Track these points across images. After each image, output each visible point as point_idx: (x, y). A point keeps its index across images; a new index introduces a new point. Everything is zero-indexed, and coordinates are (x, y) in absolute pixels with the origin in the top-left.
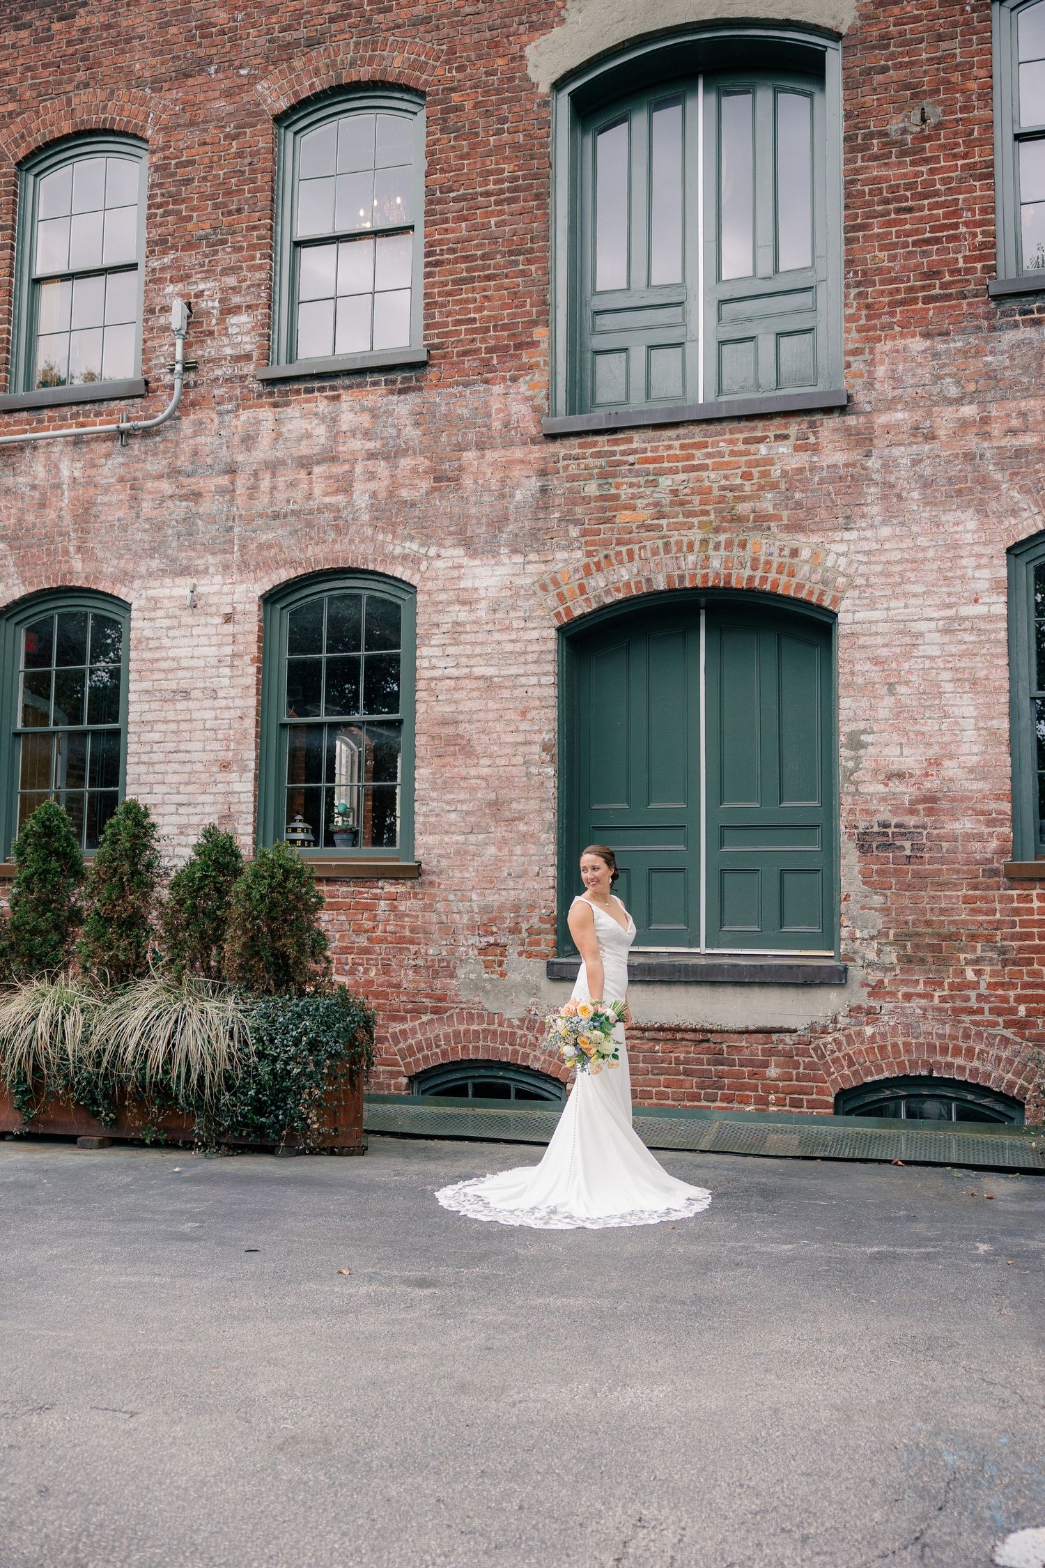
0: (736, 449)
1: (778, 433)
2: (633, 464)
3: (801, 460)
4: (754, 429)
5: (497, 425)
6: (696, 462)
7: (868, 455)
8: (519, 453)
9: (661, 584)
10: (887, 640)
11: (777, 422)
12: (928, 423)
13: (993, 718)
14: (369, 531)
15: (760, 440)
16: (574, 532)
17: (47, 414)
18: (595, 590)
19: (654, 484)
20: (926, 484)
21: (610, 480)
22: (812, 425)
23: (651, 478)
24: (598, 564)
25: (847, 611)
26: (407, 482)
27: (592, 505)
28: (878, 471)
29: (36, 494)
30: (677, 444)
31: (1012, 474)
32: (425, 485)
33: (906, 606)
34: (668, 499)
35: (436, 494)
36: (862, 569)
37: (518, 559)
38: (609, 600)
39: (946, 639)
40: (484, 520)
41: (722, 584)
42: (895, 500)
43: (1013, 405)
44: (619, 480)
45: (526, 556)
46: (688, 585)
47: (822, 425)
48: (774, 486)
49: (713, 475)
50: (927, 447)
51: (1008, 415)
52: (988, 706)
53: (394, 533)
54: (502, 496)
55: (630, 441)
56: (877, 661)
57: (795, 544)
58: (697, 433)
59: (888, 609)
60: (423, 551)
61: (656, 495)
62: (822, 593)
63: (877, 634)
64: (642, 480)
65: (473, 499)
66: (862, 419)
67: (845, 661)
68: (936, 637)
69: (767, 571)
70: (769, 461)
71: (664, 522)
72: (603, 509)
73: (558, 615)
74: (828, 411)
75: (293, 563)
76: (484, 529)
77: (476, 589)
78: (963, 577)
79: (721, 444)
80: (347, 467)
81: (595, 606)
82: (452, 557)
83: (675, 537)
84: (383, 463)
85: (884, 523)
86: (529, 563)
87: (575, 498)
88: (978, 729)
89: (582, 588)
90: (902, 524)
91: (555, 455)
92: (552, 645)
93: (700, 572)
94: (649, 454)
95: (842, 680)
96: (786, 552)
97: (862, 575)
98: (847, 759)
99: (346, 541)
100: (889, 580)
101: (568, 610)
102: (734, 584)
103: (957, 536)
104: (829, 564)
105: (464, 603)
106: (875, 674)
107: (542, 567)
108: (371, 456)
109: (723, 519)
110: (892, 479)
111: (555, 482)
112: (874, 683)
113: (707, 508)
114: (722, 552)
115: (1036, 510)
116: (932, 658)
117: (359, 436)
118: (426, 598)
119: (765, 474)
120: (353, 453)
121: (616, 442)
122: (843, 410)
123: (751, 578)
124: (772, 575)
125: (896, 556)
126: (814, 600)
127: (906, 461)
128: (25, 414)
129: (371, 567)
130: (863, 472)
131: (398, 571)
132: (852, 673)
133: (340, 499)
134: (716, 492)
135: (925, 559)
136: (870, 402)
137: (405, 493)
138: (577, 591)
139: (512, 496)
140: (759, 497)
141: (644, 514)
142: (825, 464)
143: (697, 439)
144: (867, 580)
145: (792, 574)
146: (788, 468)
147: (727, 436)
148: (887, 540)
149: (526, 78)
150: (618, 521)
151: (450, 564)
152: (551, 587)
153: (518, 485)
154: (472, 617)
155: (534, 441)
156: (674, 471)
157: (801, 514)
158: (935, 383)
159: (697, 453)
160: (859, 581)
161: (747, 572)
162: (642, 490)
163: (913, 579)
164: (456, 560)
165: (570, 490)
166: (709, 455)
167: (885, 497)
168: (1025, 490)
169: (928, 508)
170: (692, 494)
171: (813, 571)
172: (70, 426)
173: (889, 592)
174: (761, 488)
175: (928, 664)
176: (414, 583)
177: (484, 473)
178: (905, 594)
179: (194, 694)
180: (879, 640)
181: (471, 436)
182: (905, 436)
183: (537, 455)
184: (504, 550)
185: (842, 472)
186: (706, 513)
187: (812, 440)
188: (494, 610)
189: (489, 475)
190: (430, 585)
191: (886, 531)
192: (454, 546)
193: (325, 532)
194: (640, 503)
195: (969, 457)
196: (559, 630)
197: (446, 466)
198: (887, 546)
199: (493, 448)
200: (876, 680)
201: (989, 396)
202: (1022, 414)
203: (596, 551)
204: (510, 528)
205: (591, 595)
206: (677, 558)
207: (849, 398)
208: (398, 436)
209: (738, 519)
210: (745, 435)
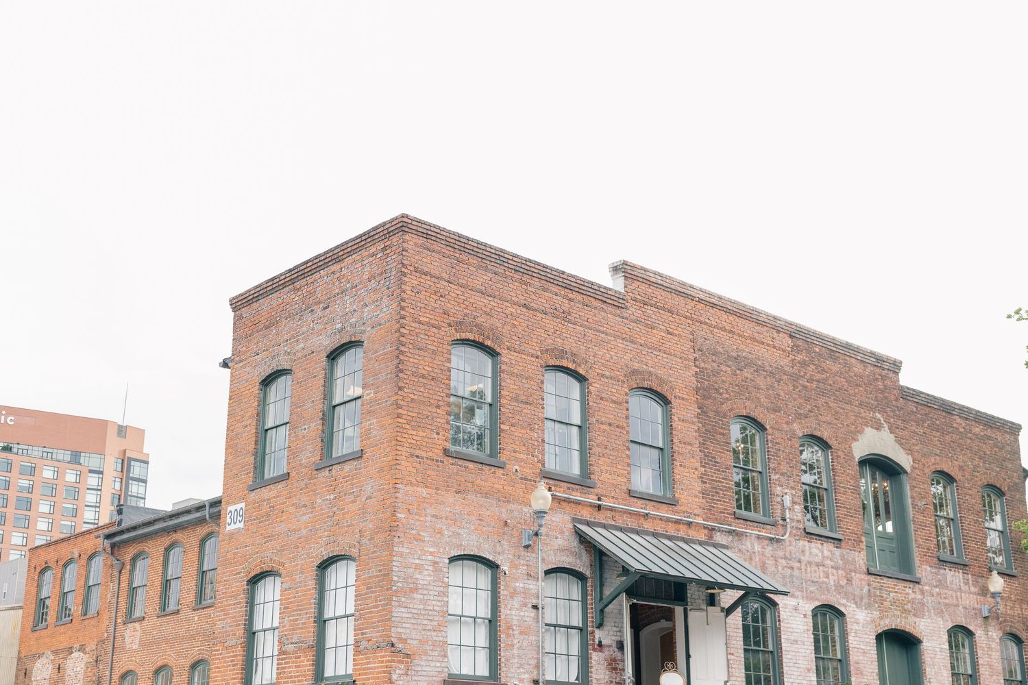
0: (902, 589)
1: (909, 586)
2: (885, 587)
3: (913, 596)
4: (905, 584)
5: (858, 566)
6: (896, 591)
7: (924, 598)
8: (863, 576)
9: (894, 627)
10: (931, 652)
11: (909, 583)
12: (932, 592)
14: (835, 593)
15: (906, 587)
16: (876, 606)
17: (749, 523)
18: (882, 625)
19: (889, 595)
20: (934, 609)
21: (881, 591)
23: (889, 593)
24: (882, 618)
25: (923, 641)
26: (841, 579)
27: (879, 598)
28: (926, 603)
29: (748, 554)
30: (892, 583)
31: (946, 610)
32: (845, 581)
33: (934, 643)
34: (892, 600)
35: (847, 585)
36: (926, 630)
37: (866, 611)
38: (884, 629)
39: (940, 654)
40: (858, 597)
41: (903, 629)
43: (944, 591)
44: (883, 592)
45: (868, 611)
46: (898, 628)
47: (916, 586)
48: (910, 602)
49: (899, 595)
50: (933, 598)
51: (943, 594)
53: (840, 595)
54: (861, 590)
55: (884, 580)
56: (931, 658)
57: (915, 621)
58: (895, 582)
59: (931, 643)
60: (847, 603)
61: (890, 599)
62: (919, 635)
64: (887, 593)
65: (855, 589)
66: (922, 587)
70: (908, 595)
71: (893, 608)
72: (881, 600)
73: (875, 631)
75: (818, 600)
76: (859, 599)
77: (859, 619)
78: (941, 637)
79: (900, 586)
80: (827, 569)
81: (882, 630)
83: (895, 612)
84: (835, 570)
85: (928, 618)
86: (868, 613)
87: (875, 595)
90: (931, 619)
91: (870, 580)
92: (875, 641)
93: (900, 625)
94: (887, 585)
96: (913, 622)
97: (925, 632)
99: (829, 595)
100: (931, 635)
101: (877, 630)
102: (906, 630)
103: (938, 625)
104: (921, 628)
105: (857, 623)
107: (871, 615)
108: (832, 567)
109: (903, 609)
110: (928, 606)
111: (871, 588)
113: (900, 605)
114: (904, 619)
115: (949, 622)
116: (939, 659)
117: (828, 559)
118: (849, 619)
119: (908, 598)
120: (828, 565)
121: (881, 579)
122: (919, 583)
124: (911, 628)
125: (931, 628)
127: (930, 601)
128: (742, 521)
130: (924, 602)
131: (842, 609)
133: (827, 580)
134: (901, 601)
135: (935, 630)
137: (841, 583)
138: (879, 625)
139: (863, 590)
140: (908, 605)
141: (889, 604)
142: (917, 598)
145: (915, 629)
146: (911, 597)
148: (929, 623)
149: (853, 454)
150: (884, 604)
151: (853, 610)
152: (873, 622)
153: (864, 587)
154: (859, 628)
155: (865, 574)
156: (892, 592)
157: (915, 612)
158: (932, 580)
159: (896, 588)
160: (926, 634)
161: (906, 626)
162: (887, 596)
163: (934, 635)
164: (854, 608)
165: (874, 592)
166: (898, 589)
167: (928, 611)
168: (948, 615)
169: (935, 616)
170: (897, 600)
171: (918, 629)
172: (756, 531)
173: (931, 638)
174: (908, 602)
175: (938, 661)
176: (846, 613)
177: (856, 581)
178: (934, 640)
179: (799, 642)
181: (853, 568)
182: (929, 594)
183: (866, 578)
184: (863, 608)
185: (920, 601)
186: (900, 607)
187: (915, 590)
188: (863, 627)
189: (858, 582)
190: (849, 616)
191: (929, 621)
192: (853, 604)
193: (825, 591)
195: (939, 603)
196: (876, 636)
197: (849, 576)
198: (929, 625)
199: (857, 573)
201: (940, 587)
202: (945, 594)
203: (881, 613)
204: (864, 601)
205: (881, 627)
206: (896, 620)
207: (920, 580)
209: (905, 610)
210: (903, 585)
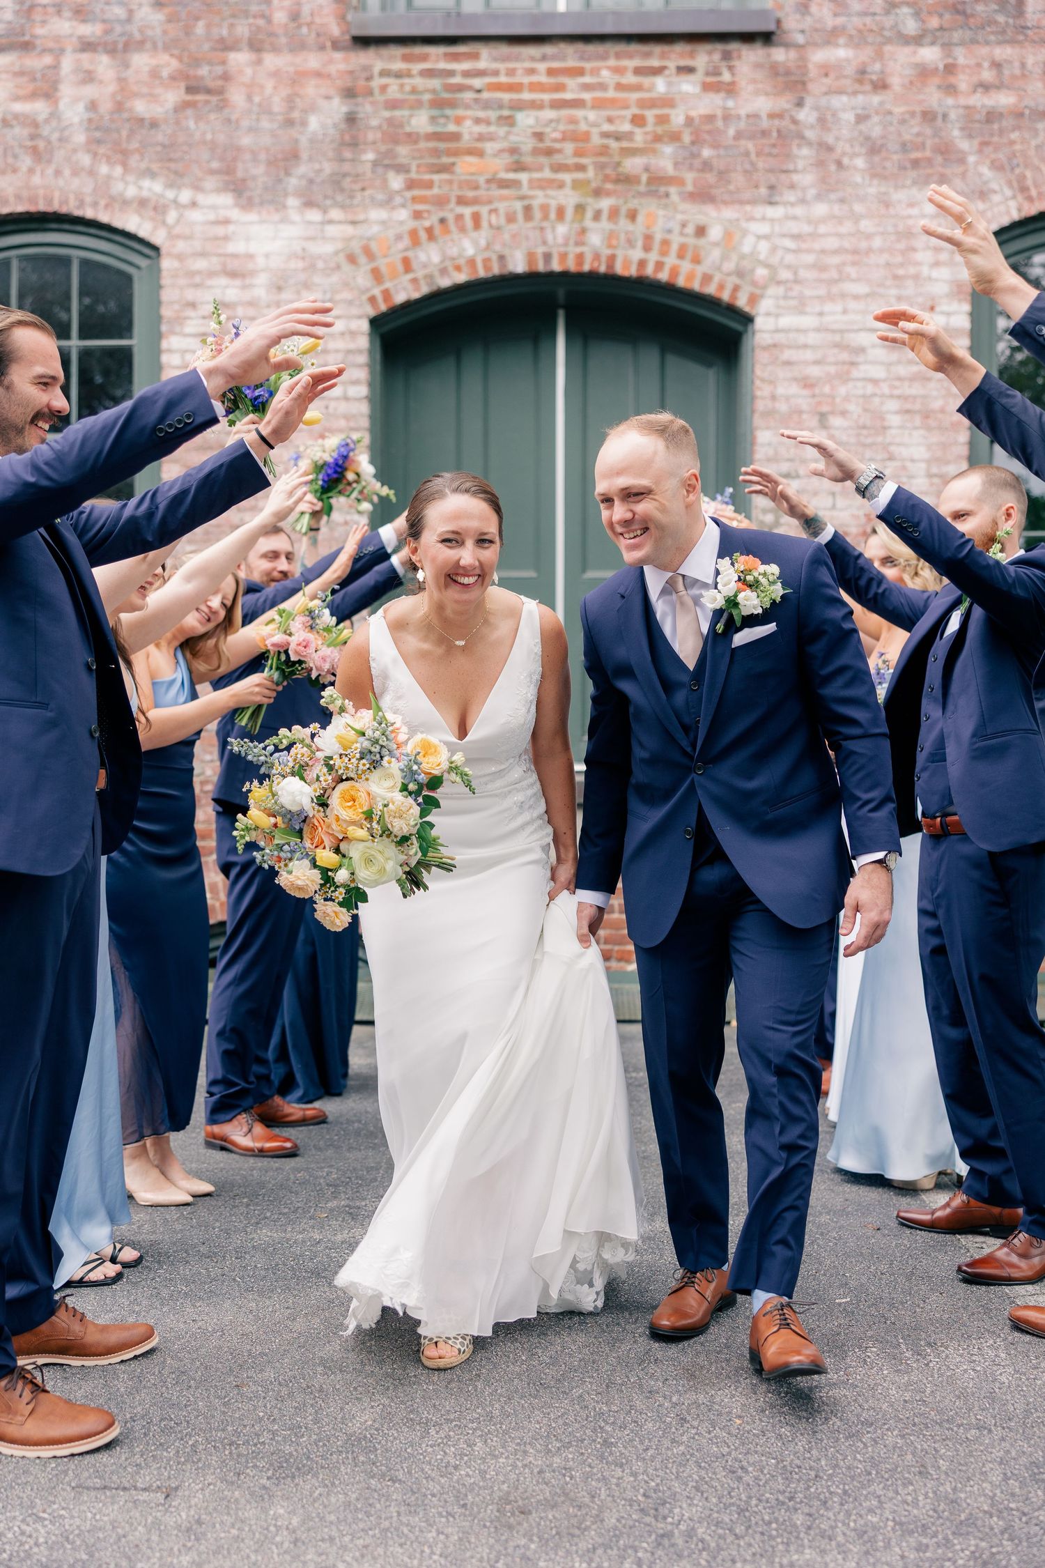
0: (624, 81)
1: (683, 63)
2: (479, 91)
3: (711, 103)
4: (648, 55)
5: (280, 17)
6: (568, 96)
7: (800, 104)
8: (313, 61)
9: (518, 265)
10: (818, 355)
11: (680, 48)
12: (877, 67)
13: (948, 463)
14: (85, 160)
15: (658, 71)
16: (396, 182)
18: (425, 266)
19: (509, 121)
20: (874, 149)
21: (448, 112)
22: (727, 56)
23: (506, 113)
24: (429, 231)
25: (768, 314)
26: (145, 90)
27: (423, 145)
28: (812, 127)
30: (542, 67)
31: (984, 144)
32: (172, 96)
33: (845, 312)
34: (528, 144)
35: (189, 112)
36: (789, 258)
37: (314, 215)
38: (445, 283)
39: (894, 356)
40: (263, 156)
41: (603, 269)
42: (833, 167)
43: (984, 51)
44: (460, 112)
45: (325, 212)
46: (556, 266)
47: (739, 57)
48: (675, 137)
49: (592, 115)
50: (876, 99)
51: (979, 65)
52: (944, 446)
53: (124, 165)
54: (289, 123)
55: (475, 56)
56: (807, 383)
57: (701, 219)
58: (570, 55)
59: (821, 314)
60: (170, 194)
61: (513, 138)
62: (736, 289)
63: (805, 346)
64: (492, 115)
65: (245, 123)
66: (792, 54)
67: (763, 380)
68: (881, 353)
69: (664, 253)
70: (668, 102)
71: (524, 177)
72: (436, 153)
73: (372, 300)
74: (748, 38)
76: (259, 170)
77: (251, 257)
78: (916, 277)
79: (605, 73)
80: (48, 60)
81: (425, 290)
82: (214, 207)
83: (539, 198)
84: (105, 59)
85: (819, 197)
86: (330, 222)
87: (395, 134)
88: (930, 476)
89: (407, 265)
90: (842, 201)
91: (367, 68)
92: (363, 342)
93: (573, 250)
94: (503, 79)
95: (760, 405)
96: (690, 229)
97: (789, 267)
98: (765, 511)
99: (50, 171)
100: (824, 276)
101: (387, 294)
102: (619, 270)
103: (910, 222)
104: (746, 248)
105: (233, 275)
106: (804, 403)
107: (349, 230)
108: (87, 46)
109: (606, 178)
110: (830, 139)
111: (368, 108)
112: (800, 412)
113: (584, 161)
114: (605, 224)
115: (1008, 193)
116: (875, 382)
117: (67, 14)
118: (176, 264)
119: (662, 120)
120: (57, 39)
121: (455, 57)
122: (766, 38)
123: (642, 263)
124: (671, 260)
125: (832, 243)
126: (725, 296)
127: (849, 117)
129: (89, 214)
130: (792, 127)
131: (132, 223)
132: (773, 398)
133: (39, 108)
134: (596, 140)
135: (869, 251)
136: (803, 31)
137: (140, 107)
138: (400, 268)
139: (304, 123)
140: (654, 151)
141: (497, 165)
142: (743, 112)
143: (571, 63)
144: (795, 273)
145: (697, 260)
146: (693, 113)
147: (612, 62)
148: (823, 220)
150: (458, 169)
151: (212, 217)
152: (362, 259)
153: (312, 108)
154: (246, 296)
155: (336, 46)
156: (535, 106)
157: (711, 178)
158: (887, 12)
159: (571, 83)
160: (785, 275)
161: (637, 254)
162: (492, 129)
163: (854, 275)
164: (223, 213)
165: (390, 121)
166: (587, 87)
167: (820, 164)
168: (997, 166)
169: (875, 182)
170: (563, 139)
171: (725, 258)
173: (822, 291)
174: (658, 139)
175: (870, 389)
176: (158, 238)
177: (262, 87)
178: (843, 296)
180: (809, 355)
181: (243, 30)
182: (848, 82)
183: (342, 67)
184: (292, 202)
185: (765, 123)
186: (581, 168)
187: (726, 77)
188: (280, 289)
189: (269, 89)
190: (181, 246)
191: (821, 209)
192: (218, 191)
193: (15, 156)
194: (490, 147)
195: (928, 116)
196: (375, 322)
197: (204, 71)
198: (822, 229)
199: (276, 49)
200: (805, 407)
201: (957, 36)
202: (997, 65)
203: (428, 211)
204: (303, 169)
205: (420, 274)
206: (542, 229)
207: (778, 22)
208: (129, 20)
209: (627, 180)
210: (636, 62)
